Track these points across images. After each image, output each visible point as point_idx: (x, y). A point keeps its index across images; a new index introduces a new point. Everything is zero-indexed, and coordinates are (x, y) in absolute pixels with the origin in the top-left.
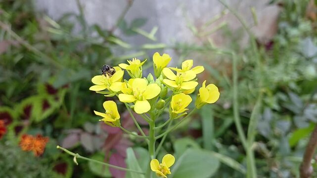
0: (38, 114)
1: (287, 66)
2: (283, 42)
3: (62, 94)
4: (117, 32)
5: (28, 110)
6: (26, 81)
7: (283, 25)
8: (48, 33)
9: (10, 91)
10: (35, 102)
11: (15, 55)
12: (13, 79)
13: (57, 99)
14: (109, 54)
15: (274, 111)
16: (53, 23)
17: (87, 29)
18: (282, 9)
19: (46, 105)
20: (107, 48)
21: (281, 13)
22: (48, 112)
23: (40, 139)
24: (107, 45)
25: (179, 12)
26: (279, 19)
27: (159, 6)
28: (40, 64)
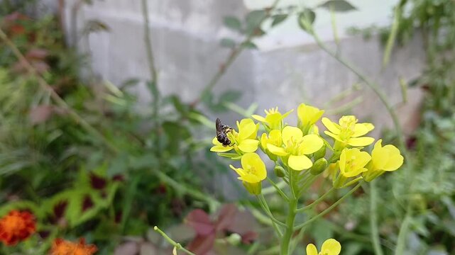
0: (75, 215)
1: (436, 172)
2: (429, 137)
3: (112, 189)
4: (200, 107)
5: (60, 209)
6: (59, 170)
7: (429, 115)
8: (105, 102)
9: (37, 180)
10: (73, 198)
11: (49, 132)
12: (42, 164)
13: (104, 196)
14: (188, 135)
15: (421, 237)
16: (115, 89)
17: (160, 102)
18: (426, 94)
19: (87, 204)
20: (185, 128)
21: (425, 99)
22: (89, 214)
23: (83, 247)
24: (186, 123)
25: (284, 89)
26: (422, 108)
27: (258, 79)
28: (88, 144)
